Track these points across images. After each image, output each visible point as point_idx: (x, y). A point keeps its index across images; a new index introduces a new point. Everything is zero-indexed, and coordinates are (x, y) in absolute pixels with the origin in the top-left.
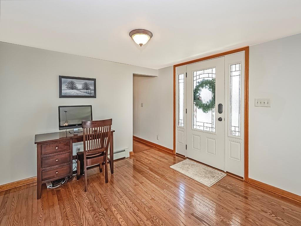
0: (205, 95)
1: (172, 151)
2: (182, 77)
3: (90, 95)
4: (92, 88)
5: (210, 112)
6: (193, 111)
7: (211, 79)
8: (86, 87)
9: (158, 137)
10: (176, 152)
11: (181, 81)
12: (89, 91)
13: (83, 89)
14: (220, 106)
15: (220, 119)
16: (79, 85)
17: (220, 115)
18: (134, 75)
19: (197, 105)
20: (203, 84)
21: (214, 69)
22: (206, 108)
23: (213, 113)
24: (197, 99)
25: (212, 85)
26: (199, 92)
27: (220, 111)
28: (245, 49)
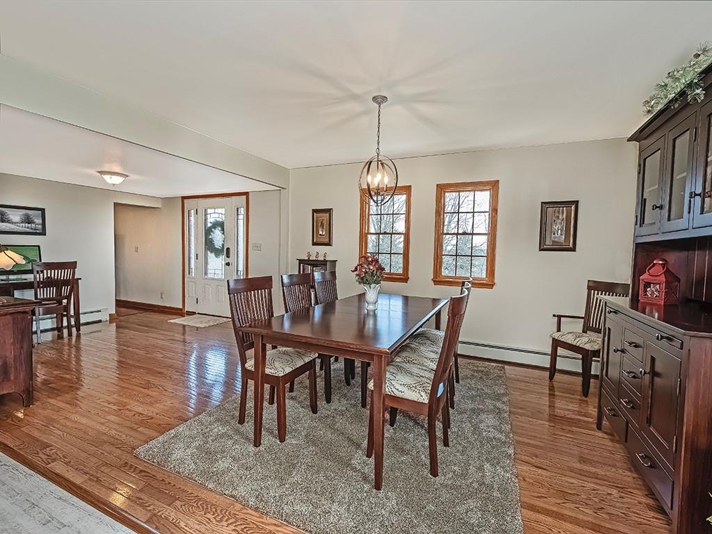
0: (217, 236)
1: (181, 310)
2: (193, 213)
3: (35, 231)
4: (39, 221)
7: (221, 220)
8: (28, 220)
9: (162, 296)
10: (186, 310)
11: (192, 219)
12: (33, 225)
13: (22, 222)
14: (228, 249)
15: (228, 264)
16: (15, 216)
17: (228, 260)
18: (115, 204)
19: (209, 250)
20: (215, 225)
21: (223, 210)
22: (218, 252)
23: (223, 257)
24: (209, 245)
25: (221, 225)
26: (212, 234)
27: (228, 256)
28: (246, 194)
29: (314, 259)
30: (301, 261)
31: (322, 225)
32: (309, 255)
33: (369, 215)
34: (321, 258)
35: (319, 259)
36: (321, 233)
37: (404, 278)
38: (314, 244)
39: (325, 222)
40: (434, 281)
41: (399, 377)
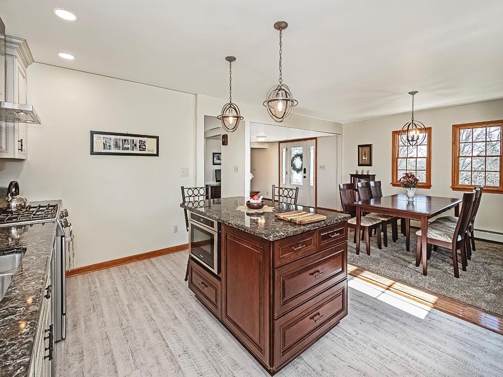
0: (298, 162)
2: (284, 150)
5: (300, 173)
6: (291, 174)
7: (300, 153)
9: (268, 193)
11: (284, 153)
14: (305, 169)
15: (305, 177)
17: (305, 175)
19: (293, 169)
20: (297, 156)
21: (302, 148)
22: (298, 171)
23: (301, 173)
24: (293, 166)
25: (301, 156)
26: (294, 160)
27: (305, 172)
28: (316, 138)
29: (361, 174)
30: (352, 175)
31: (365, 154)
32: (357, 172)
33: (398, 146)
34: (365, 173)
35: (364, 174)
36: (364, 158)
37: (428, 186)
38: (359, 165)
39: (367, 152)
40: (452, 188)
41: (433, 230)
